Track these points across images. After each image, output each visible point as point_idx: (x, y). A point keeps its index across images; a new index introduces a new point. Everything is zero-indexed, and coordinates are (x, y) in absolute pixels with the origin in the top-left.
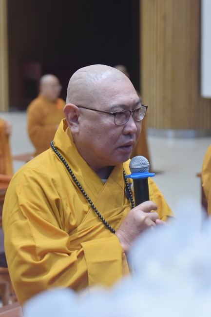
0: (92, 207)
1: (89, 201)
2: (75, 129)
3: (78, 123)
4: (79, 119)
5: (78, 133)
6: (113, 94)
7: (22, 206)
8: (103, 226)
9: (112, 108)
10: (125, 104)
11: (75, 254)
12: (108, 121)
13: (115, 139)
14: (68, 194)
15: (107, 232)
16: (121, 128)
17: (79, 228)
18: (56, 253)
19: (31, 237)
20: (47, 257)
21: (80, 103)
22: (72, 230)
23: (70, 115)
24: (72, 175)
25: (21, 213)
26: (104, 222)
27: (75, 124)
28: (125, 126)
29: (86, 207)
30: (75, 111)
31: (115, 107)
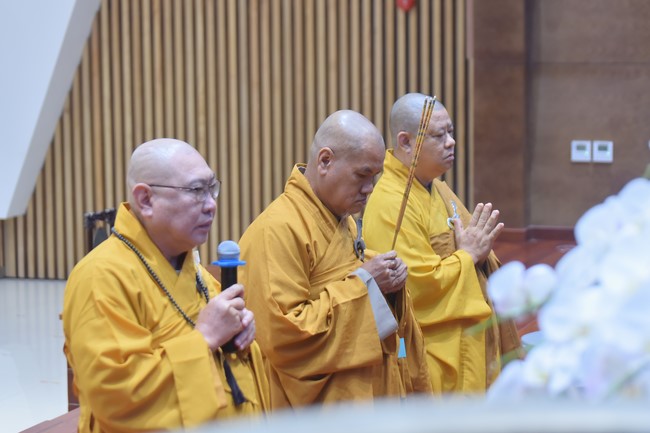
0: (171, 300)
1: (168, 294)
2: (147, 212)
3: (151, 205)
4: (152, 200)
5: (150, 217)
6: (190, 168)
7: (100, 302)
8: (184, 322)
9: (192, 183)
10: (204, 178)
11: (158, 353)
12: (187, 198)
13: (195, 218)
14: (146, 287)
15: (188, 328)
16: (200, 207)
17: (162, 324)
18: (141, 354)
19: (112, 337)
20: (130, 359)
21: (152, 181)
22: (154, 327)
23: (141, 196)
24: (146, 265)
25: (97, 310)
26: (185, 316)
27: (146, 206)
28: (204, 203)
29: (165, 300)
30: (146, 191)
31: (195, 181)
